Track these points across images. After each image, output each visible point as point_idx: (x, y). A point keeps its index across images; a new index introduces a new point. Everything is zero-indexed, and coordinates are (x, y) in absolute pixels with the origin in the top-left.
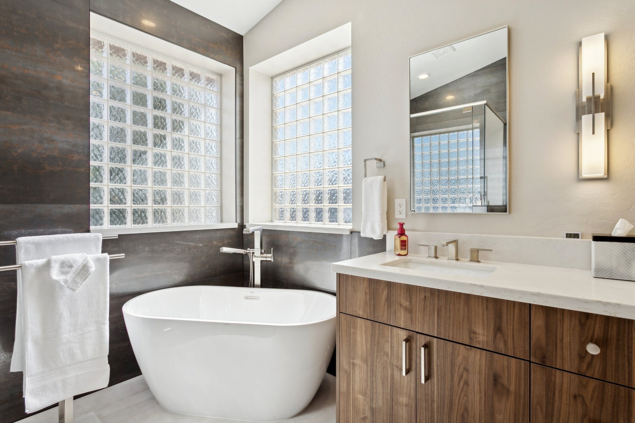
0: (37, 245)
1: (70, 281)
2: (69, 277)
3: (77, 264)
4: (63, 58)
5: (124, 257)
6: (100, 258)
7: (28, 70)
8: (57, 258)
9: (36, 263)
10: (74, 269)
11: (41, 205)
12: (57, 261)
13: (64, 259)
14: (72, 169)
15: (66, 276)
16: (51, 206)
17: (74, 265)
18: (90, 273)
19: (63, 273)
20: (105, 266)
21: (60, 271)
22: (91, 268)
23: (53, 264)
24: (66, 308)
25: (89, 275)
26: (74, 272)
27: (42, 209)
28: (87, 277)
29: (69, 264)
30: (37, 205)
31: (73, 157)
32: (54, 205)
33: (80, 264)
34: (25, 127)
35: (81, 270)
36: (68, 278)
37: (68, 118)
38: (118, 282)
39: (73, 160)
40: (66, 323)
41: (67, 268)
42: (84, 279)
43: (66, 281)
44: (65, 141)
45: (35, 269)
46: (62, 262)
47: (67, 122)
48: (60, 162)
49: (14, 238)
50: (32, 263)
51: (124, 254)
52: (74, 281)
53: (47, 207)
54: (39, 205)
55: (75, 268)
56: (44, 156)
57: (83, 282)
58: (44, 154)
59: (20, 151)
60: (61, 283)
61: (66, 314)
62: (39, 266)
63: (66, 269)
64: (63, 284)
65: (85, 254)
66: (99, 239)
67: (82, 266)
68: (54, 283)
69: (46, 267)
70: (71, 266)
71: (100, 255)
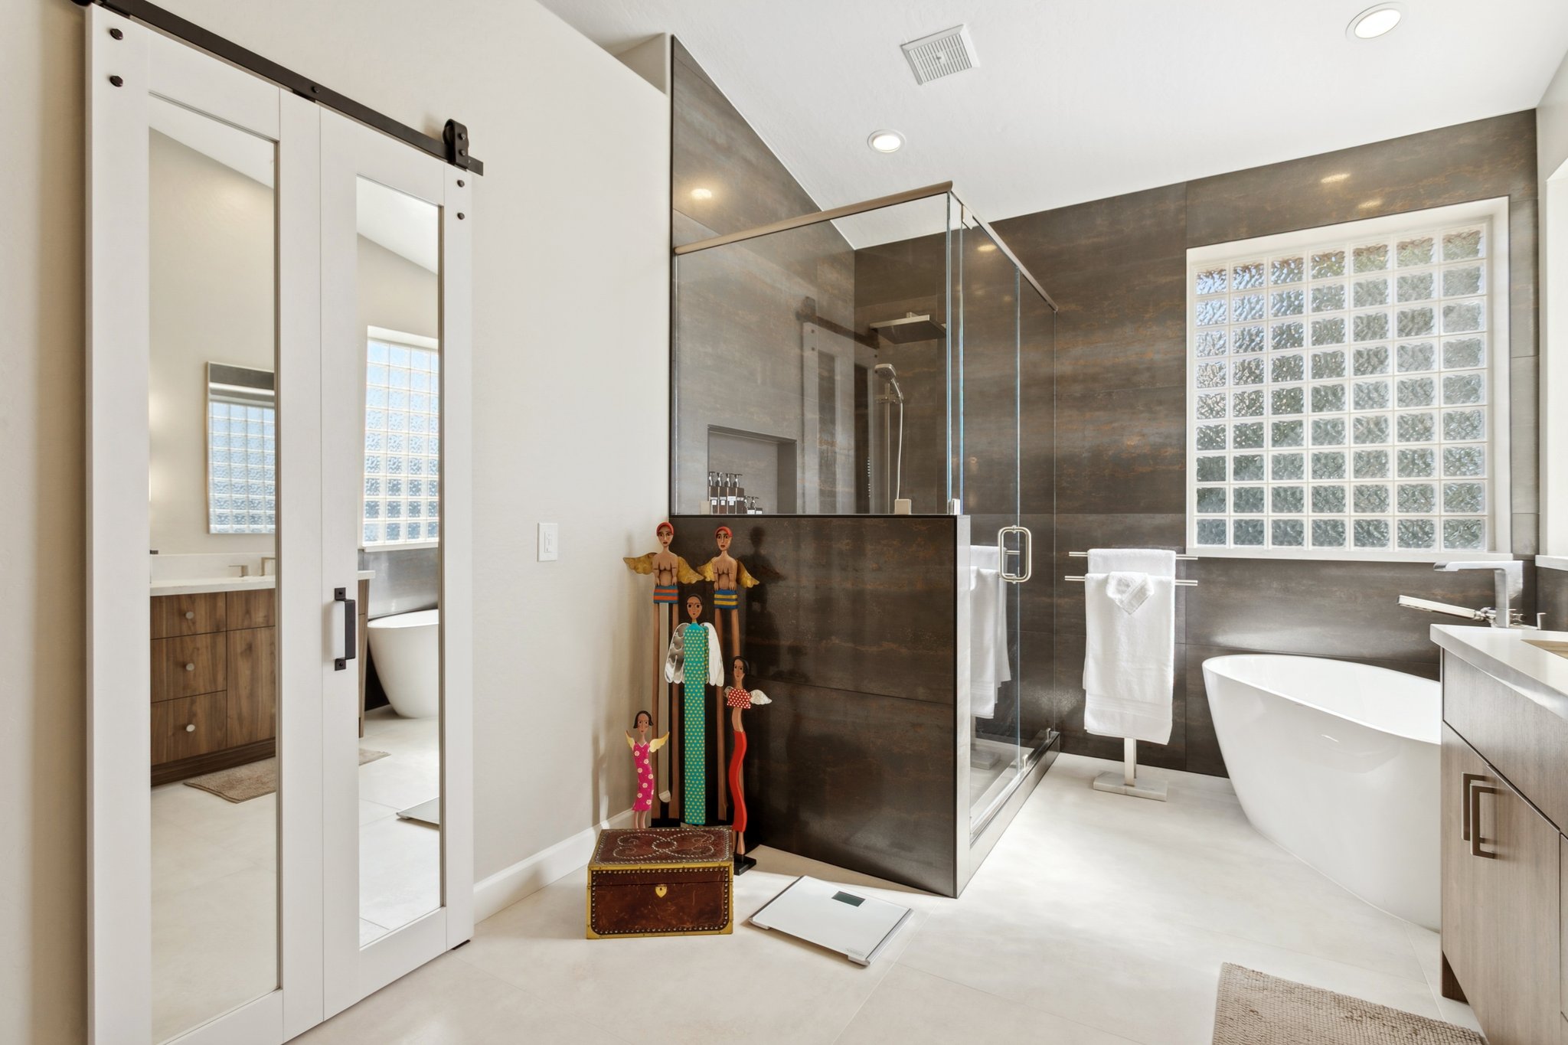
0: (1105, 559)
1: (1127, 602)
2: (1125, 597)
3: (1134, 584)
4: (1155, 328)
5: (1196, 585)
7: (1118, 358)
8: (1116, 575)
9: (1098, 577)
10: (1130, 589)
12: (1114, 578)
13: (1121, 577)
14: (1164, 468)
15: (1122, 596)
16: (1141, 515)
17: (1130, 584)
18: (1147, 599)
19: (1119, 591)
20: (1169, 592)
21: (1116, 588)
22: (1148, 592)
23: (1110, 580)
25: (1145, 600)
26: (1130, 592)
27: (1132, 519)
28: (1143, 601)
29: (1127, 583)
31: (1166, 452)
33: (1138, 585)
34: (1116, 425)
35: (1138, 592)
36: (1123, 599)
37: (1160, 403)
39: (1166, 456)
40: (1124, 649)
42: (1139, 603)
43: (1122, 602)
44: (1157, 433)
45: (1095, 583)
46: (1119, 580)
47: (1158, 408)
48: (1151, 460)
49: (1086, 550)
50: (1093, 577)
51: (1197, 582)
52: (1130, 603)
53: (1137, 517)
54: (1128, 515)
56: (1134, 455)
57: (1138, 607)
59: (1110, 453)
60: (1116, 602)
61: (1123, 639)
62: (1098, 580)
63: (1124, 588)
64: (1119, 604)
65: (1147, 574)
66: (1170, 558)
67: (1139, 587)
68: (1111, 602)
69: (1104, 583)
70: (1128, 586)
71: (1164, 578)
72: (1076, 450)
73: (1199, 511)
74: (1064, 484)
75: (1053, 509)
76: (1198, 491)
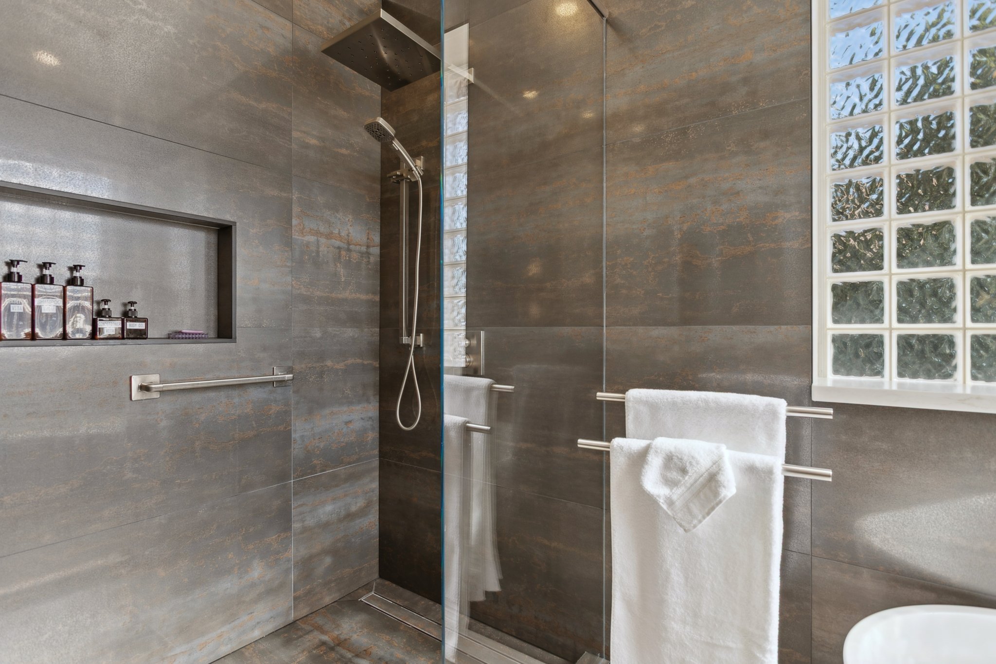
1: (678, 504)
2: (677, 494)
3: (696, 469)
6: (756, 468)
7: (696, 71)
8: (664, 443)
9: (629, 446)
10: (688, 480)
11: (717, 326)
12: (659, 451)
13: (673, 450)
14: (772, 245)
15: (671, 490)
17: (689, 468)
18: (720, 502)
19: (666, 481)
21: (661, 474)
22: (724, 487)
23: (652, 456)
24: (677, 565)
25: (717, 504)
26: (688, 485)
27: (719, 335)
28: (713, 508)
29: (681, 464)
30: (711, 327)
31: (776, 218)
32: (738, 326)
33: (703, 470)
34: (693, 180)
35: (704, 486)
36: (675, 497)
37: (766, 135)
38: (888, 537)
39: (776, 225)
41: (675, 473)
42: (706, 510)
43: (670, 503)
44: (760, 188)
45: (626, 458)
46: (668, 456)
47: (762, 144)
48: (749, 235)
50: (623, 445)
51: (830, 472)
52: (687, 507)
53: (726, 331)
55: (690, 476)
56: (722, 228)
57: (704, 518)
58: (722, 224)
59: (684, 228)
60: (661, 503)
61: (676, 576)
62: (632, 452)
63: (674, 475)
64: (665, 507)
65: (723, 448)
66: (774, 414)
67: (706, 475)
68: (650, 501)
69: (640, 459)
70: (684, 471)
71: (758, 459)
72: (634, 227)
73: (835, 321)
74: (618, 280)
75: (602, 318)
76: (835, 288)
